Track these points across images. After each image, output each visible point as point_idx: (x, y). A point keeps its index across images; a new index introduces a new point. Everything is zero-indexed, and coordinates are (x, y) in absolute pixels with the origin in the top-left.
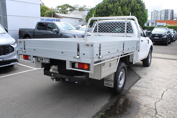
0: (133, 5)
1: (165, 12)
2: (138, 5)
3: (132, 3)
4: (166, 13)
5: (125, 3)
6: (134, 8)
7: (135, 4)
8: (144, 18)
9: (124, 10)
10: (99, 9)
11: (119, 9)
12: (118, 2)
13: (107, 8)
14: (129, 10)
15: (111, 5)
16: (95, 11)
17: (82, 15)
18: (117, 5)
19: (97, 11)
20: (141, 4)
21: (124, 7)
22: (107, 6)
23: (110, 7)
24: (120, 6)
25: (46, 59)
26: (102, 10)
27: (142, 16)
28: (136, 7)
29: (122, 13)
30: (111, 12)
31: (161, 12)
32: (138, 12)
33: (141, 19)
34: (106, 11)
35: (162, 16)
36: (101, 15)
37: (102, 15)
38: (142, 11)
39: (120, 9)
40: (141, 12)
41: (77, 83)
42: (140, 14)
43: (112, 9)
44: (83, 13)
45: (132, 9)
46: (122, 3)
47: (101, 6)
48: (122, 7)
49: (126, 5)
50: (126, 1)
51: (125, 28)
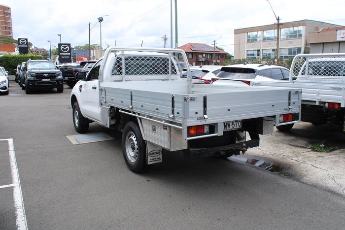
25: (235, 123)
51: (170, 66)
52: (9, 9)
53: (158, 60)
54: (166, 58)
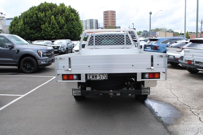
0: (67, 15)
1: (90, 21)
2: (73, 14)
3: (66, 12)
4: (91, 23)
5: (59, 12)
6: (68, 17)
7: (69, 13)
8: (80, 29)
9: (59, 20)
10: (27, 18)
11: (52, 19)
12: (50, 11)
13: (37, 17)
14: (63, 19)
15: (42, 14)
16: (22, 20)
17: (1, 25)
18: (50, 14)
19: (25, 21)
20: (75, 13)
21: (58, 17)
22: (36, 14)
23: (41, 16)
24: (52, 14)
26: (31, 19)
27: (78, 26)
28: (71, 16)
29: (56, 23)
30: (43, 22)
31: (86, 21)
32: (73, 22)
33: (77, 30)
34: (36, 20)
35: (87, 26)
36: (30, 25)
37: (32, 25)
38: (76, 20)
39: (54, 18)
40: (76, 22)
41: (130, 95)
42: (76, 25)
43: (44, 19)
44: (3, 23)
45: (66, 19)
46: (54, 12)
47: (29, 15)
48: (55, 16)
49: (59, 14)
50: (59, 10)
51: (125, 40)
52: (115, 12)
53: (120, 36)
54: (122, 35)
